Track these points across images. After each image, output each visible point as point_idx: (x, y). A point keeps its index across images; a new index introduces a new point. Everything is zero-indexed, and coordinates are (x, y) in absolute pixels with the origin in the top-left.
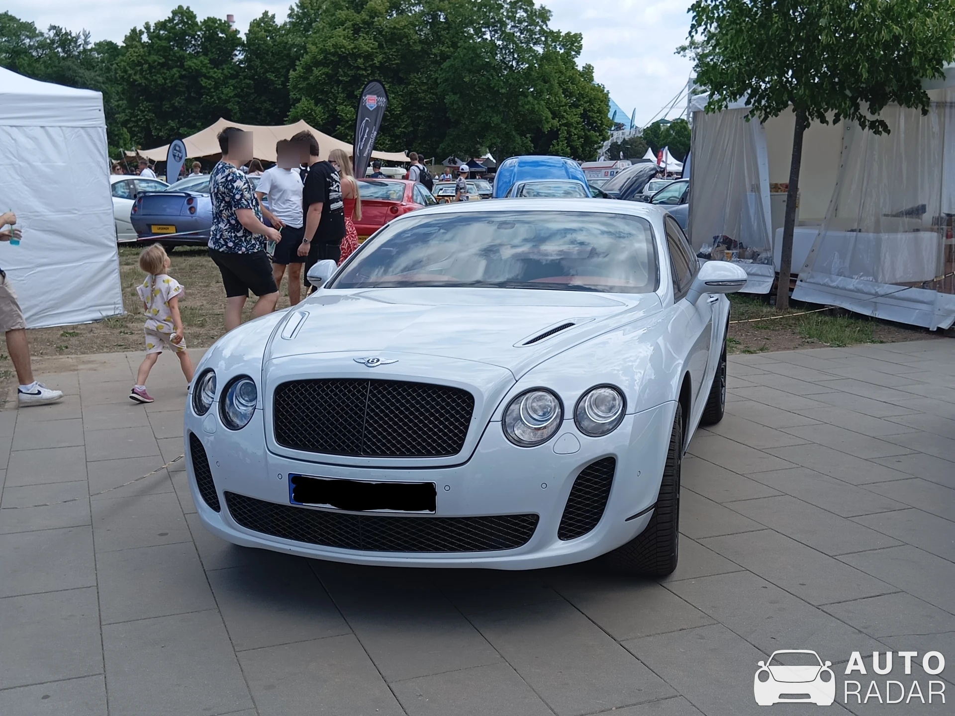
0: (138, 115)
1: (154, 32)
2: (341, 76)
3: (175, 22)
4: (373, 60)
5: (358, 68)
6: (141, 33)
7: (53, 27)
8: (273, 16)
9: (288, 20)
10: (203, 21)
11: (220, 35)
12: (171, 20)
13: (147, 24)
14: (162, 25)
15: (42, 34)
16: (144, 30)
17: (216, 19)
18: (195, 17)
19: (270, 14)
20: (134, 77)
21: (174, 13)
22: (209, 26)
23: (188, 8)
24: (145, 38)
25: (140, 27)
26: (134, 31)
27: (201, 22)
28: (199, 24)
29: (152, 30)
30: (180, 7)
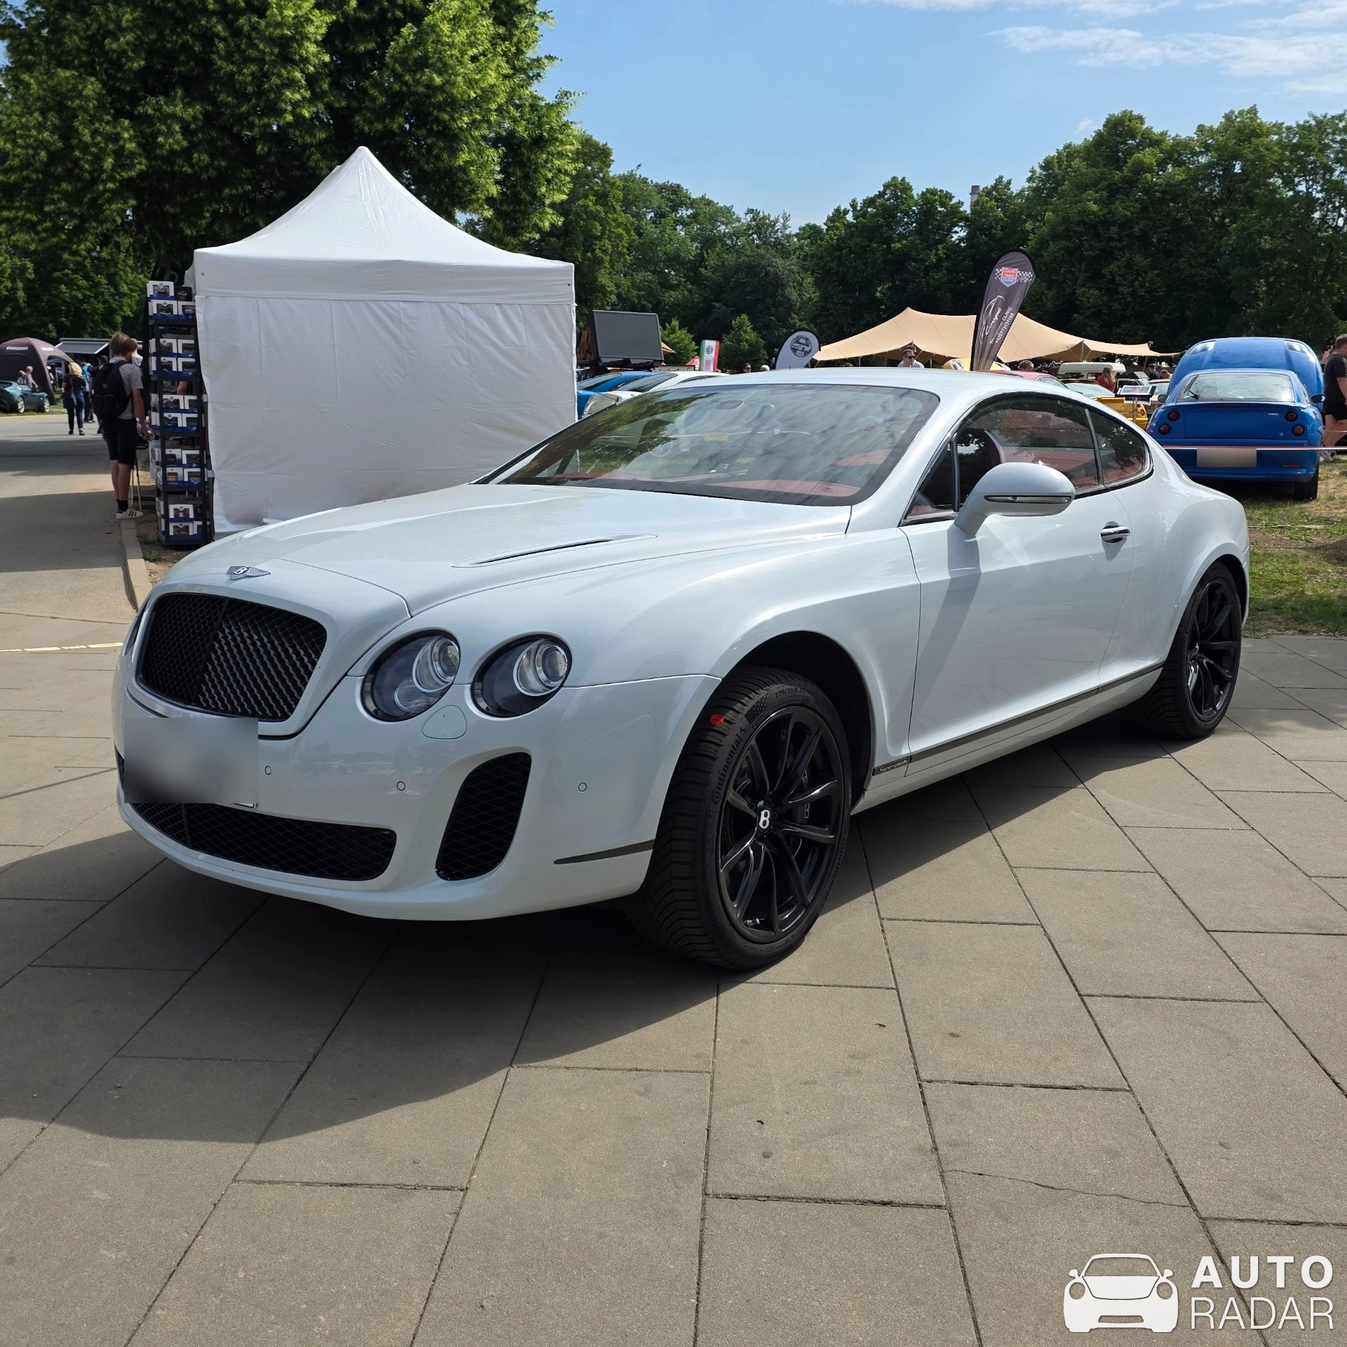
0: (830, 309)
1: (861, 210)
2: (1087, 250)
3: (886, 197)
4: (1132, 227)
5: (1111, 239)
6: (846, 212)
7: (751, 211)
8: (1009, 182)
9: (1027, 185)
10: (920, 193)
11: (940, 209)
12: (881, 195)
13: (854, 201)
14: (870, 202)
15: (738, 220)
16: (849, 208)
17: (936, 189)
18: (910, 189)
19: (1005, 180)
20: (831, 265)
21: (886, 187)
22: (927, 199)
23: (903, 179)
24: (850, 217)
25: (846, 205)
26: (838, 210)
27: (918, 195)
28: (916, 197)
29: (859, 208)
30: (894, 178)
